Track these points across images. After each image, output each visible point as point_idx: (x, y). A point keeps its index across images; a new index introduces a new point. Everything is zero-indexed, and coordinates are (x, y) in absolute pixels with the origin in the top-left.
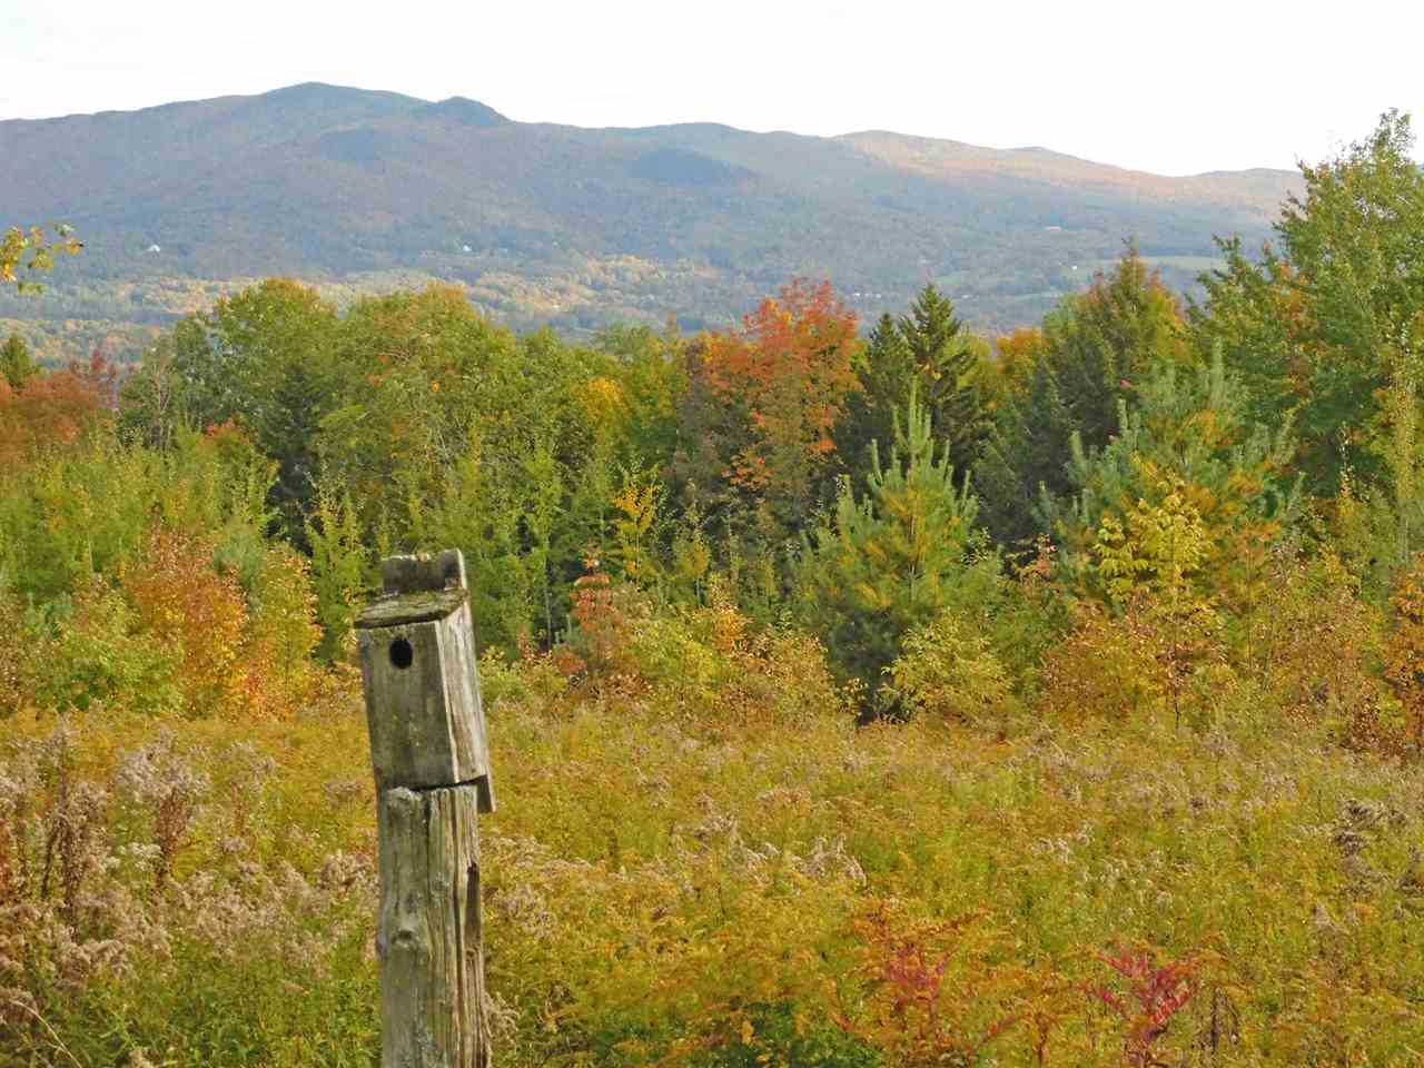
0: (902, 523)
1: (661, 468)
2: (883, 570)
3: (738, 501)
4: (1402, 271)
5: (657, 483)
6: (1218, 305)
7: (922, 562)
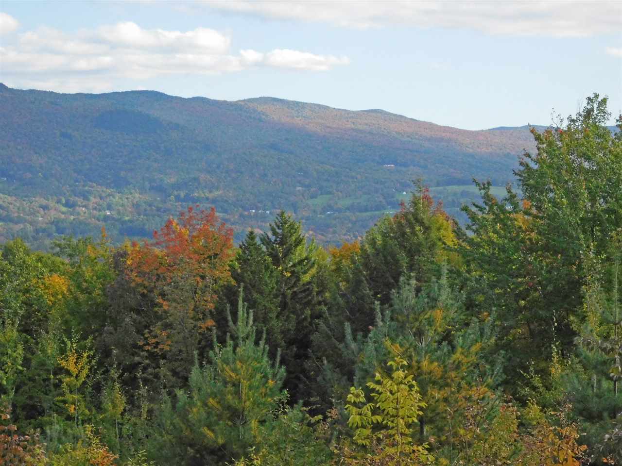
0: (234, 385)
1: (94, 338)
2: (220, 417)
3: (147, 361)
4: (601, 205)
5: (90, 349)
6: (474, 227)
7: (246, 413)
